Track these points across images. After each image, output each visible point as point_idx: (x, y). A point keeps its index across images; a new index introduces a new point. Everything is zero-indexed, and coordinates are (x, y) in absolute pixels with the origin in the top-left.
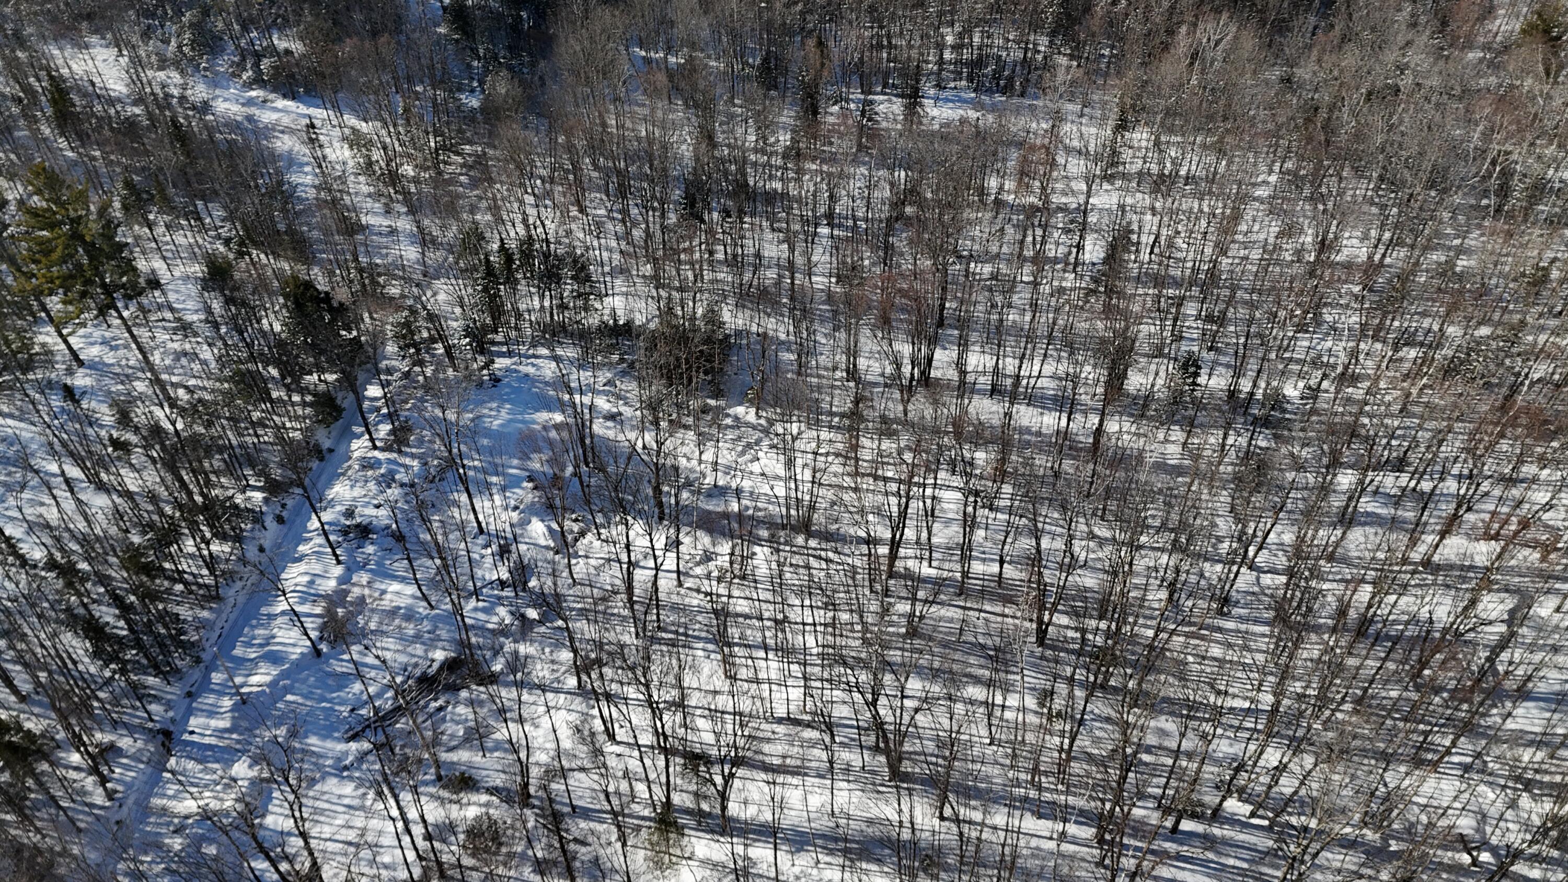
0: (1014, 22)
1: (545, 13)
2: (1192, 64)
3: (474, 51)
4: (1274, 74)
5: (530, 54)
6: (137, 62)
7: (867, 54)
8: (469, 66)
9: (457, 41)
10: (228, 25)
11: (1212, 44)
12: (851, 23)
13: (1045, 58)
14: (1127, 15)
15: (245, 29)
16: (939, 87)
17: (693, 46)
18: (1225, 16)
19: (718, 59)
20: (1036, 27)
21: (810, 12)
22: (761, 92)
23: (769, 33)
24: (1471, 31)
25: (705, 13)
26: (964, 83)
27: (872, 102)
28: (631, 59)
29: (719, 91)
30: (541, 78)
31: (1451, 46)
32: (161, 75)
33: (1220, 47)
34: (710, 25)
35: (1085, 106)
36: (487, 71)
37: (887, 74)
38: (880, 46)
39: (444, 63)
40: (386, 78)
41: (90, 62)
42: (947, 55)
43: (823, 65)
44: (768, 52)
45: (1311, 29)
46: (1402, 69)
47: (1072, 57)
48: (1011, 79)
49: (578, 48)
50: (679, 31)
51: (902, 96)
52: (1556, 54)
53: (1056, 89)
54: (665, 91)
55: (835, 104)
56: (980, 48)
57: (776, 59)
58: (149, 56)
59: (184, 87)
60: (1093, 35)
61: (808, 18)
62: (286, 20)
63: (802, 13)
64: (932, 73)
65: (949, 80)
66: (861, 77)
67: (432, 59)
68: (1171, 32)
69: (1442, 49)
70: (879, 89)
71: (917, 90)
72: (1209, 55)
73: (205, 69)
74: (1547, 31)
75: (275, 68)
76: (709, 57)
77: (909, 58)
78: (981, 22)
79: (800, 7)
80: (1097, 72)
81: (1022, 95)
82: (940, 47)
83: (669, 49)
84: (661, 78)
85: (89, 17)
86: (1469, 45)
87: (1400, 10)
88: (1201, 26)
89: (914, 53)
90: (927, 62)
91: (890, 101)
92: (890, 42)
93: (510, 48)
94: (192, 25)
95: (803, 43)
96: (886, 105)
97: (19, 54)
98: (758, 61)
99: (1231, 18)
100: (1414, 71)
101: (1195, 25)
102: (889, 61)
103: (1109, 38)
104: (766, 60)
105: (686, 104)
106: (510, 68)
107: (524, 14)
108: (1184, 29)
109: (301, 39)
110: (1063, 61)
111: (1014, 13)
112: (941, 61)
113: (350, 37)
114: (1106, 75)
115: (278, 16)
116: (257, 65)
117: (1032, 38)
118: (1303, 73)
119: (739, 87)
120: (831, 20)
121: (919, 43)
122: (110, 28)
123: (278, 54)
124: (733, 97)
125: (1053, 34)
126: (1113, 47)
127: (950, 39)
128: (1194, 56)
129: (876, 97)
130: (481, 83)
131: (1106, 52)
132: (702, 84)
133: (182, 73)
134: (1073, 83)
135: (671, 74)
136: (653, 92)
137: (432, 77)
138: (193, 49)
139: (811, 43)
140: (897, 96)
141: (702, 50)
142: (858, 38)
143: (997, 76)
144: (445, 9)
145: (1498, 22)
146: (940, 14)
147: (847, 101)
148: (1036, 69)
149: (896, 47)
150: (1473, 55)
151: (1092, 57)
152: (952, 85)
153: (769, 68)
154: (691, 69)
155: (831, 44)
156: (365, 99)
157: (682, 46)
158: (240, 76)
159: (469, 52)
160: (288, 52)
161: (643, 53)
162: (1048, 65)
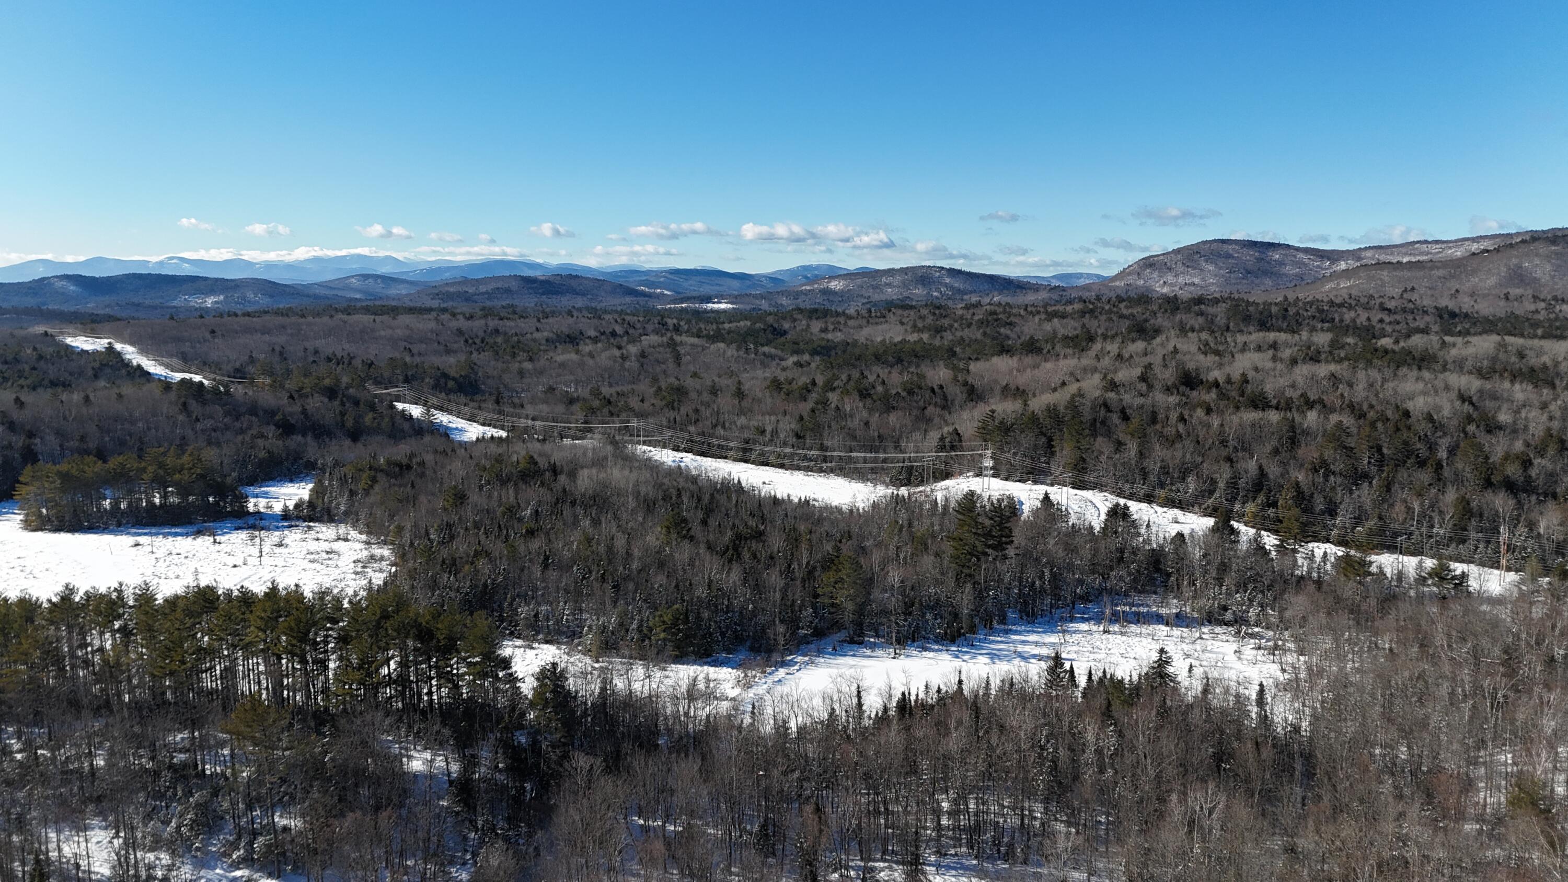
0: (1007, 789)
1: (548, 784)
2: (1190, 832)
3: (473, 823)
4: (1277, 843)
5: (529, 825)
6: (131, 844)
7: (865, 820)
8: (465, 838)
9: (457, 813)
10: (234, 804)
11: (1206, 812)
12: (847, 790)
13: (1043, 824)
14: (1116, 783)
15: (250, 807)
16: (940, 853)
17: (692, 814)
18: (1211, 786)
19: (716, 827)
20: (1029, 793)
21: (808, 779)
22: (758, 860)
23: (767, 799)
24: (1459, 802)
25: (705, 781)
26: (964, 849)
27: (872, 869)
28: (629, 827)
29: (716, 858)
30: (536, 849)
31: (1444, 817)
32: (151, 856)
33: (1214, 816)
34: (709, 793)
35: (1090, 874)
36: (482, 842)
37: (886, 840)
38: (877, 813)
39: (440, 836)
40: (379, 852)
41: (83, 845)
42: (944, 822)
43: (821, 831)
44: (766, 819)
45: (1299, 799)
46: (1403, 840)
47: (1069, 824)
48: (1011, 846)
49: (577, 818)
50: (679, 800)
51: (903, 863)
52: (1552, 827)
53: (1058, 856)
54: (661, 861)
55: (834, 871)
56: (976, 814)
57: (774, 825)
58: (144, 837)
59: (170, 868)
60: (1087, 802)
61: (805, 784)
62: (293, 798)
63: (800, 780)
64: (931, 839)
65: (949, 847)
66: (860, 844)
67: (429, 832)
68: (1162, 800)
69: (1436, 820)
70: (878, 856)
71: (917, 857)
72: (1206, 823)
73: (198, 849)
74: (1534, 804)
75: (269, 846)
76: (707, 824)
77: (907, 824)
78: (974, 789)
79: (797, 774)
80: (1097, 838)
81: (1025, 862)
82: (937, 812)
83: (667, 818)
84: (658, 847)
85: (99, 799)
86: (1461, 816)
87: (1381, 782)
88: (1191, 794)
89: (911, 819)
90: (926, 828)
91: (890, 868)
92: (886, 809)
93: (509, 819)
94: (198, 805)
95: (801, 810)
96: (887, 872)
97: (15, 838)
98: (756, 828)
99: (1218, 786)
100: (1417, 842)
101: (1185, 794)
102: (887, 827)
103: (1102, 805)
104: (764, 827)
105: (682, 872)
106: (506, 839)
107: (528, 786)
108: (1174, 797)
109: (303, 816)
110: (1061, 827)
111: (1006, 781)
112: (939, 827)
113: (353, 811)
114: (1107, 842)
115: (286, 794)
116: (251, 843)
117: (1026, 805)
118: (1305, 843)
119: (736, 855)
120: (827, 787)
121: (915, 809)
122: (114, 810)
123: (275, 831)
124: (730, 865)
125: (1046, 801)
126: (1108, 815)
127: (945, 805)
128: (1191, 823)
129: (877, 864)
130: (475, 855)
131: (1103, 819)
132: (699, 851)
133: (173, 854)
134: (1075, 849)
135: (668, 842)
136: (649, 861)
137: (426, 850)
138: (192, 829)
139: (809, 809)
140: (897, 863)
141: (701, 818)
142: (855, 804)
143: (996, 842)
144: (451, 783)
145: (1482, 795)
146: (934, 781)
147: (847, 868)
148: (1035, 835)
149: (893, 813)
150: (1470, 827)
151: (1089, 824)
152: (952, 851)
153: (767, 835)
154: (689, 836)
155: (828, 809)
156: (352, 875)
157: (680, 814)
158: (230, 855)
159: (467, 823)
160: (286, 829)
161: (642, 822)
162: (1046, 832)
